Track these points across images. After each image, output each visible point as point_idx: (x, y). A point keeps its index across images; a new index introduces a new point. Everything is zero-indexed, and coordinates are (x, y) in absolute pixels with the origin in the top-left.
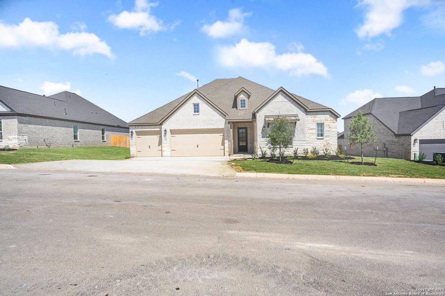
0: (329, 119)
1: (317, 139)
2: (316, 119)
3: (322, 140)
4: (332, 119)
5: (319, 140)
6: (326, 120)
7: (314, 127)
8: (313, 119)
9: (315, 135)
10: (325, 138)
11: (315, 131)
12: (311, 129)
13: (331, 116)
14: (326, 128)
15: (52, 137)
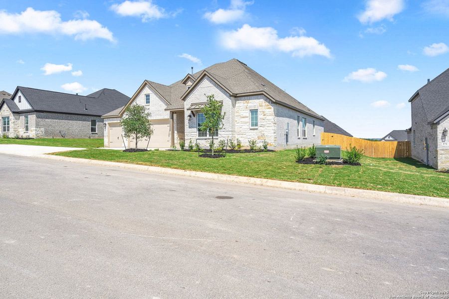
0: (264, 104)
1: (251, 129)
2: (249, 104)
3: (256, 131)
4: (267, 104)
5: (252, 131)
6: (260, 106)
7: (248, 115)
8: (246, 105)
9: (248, 124)
10: (260, 128)
11: (249, 120)
12: (243, 117)
13: (265, 100)
14: (260, 116)
15: (68, 129)
